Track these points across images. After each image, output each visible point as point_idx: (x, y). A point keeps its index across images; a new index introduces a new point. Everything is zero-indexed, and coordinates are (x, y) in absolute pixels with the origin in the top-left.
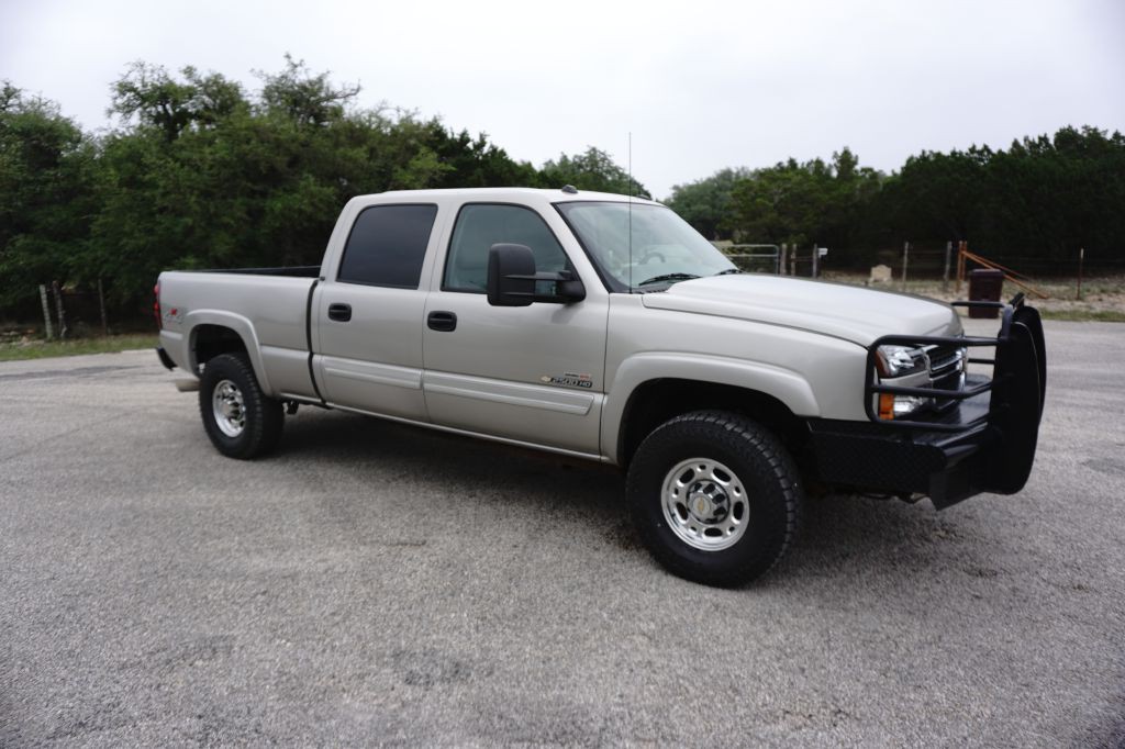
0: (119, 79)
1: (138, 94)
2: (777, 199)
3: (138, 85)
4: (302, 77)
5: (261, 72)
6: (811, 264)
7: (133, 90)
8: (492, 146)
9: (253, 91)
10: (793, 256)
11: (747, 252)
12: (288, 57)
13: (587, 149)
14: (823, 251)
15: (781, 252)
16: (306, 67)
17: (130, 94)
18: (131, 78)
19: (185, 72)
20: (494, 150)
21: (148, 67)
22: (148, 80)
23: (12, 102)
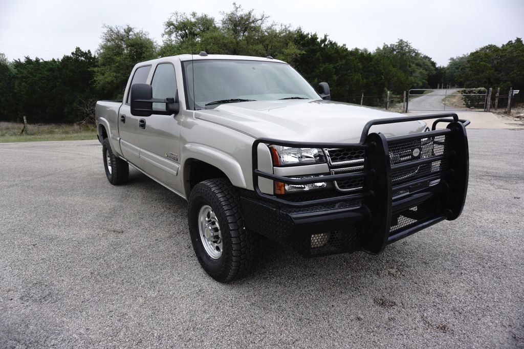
0: (167, 20)
1: (175, 27)
2: (495, 62)
3: (175, 22)
4: (240, 13)
5: (224, 12)
6: (507, 99)
7: (173, 24)
8: (329, 41)
9: (219, 21)
10: (498, 94)
11: (475, 93)
12: (234, 4)
13: (398, 41)
14: (517, 92)
15: (488, 93)
16: (242, 8)
17: (172, 27)
18: (172, 20)
19: (192, 15)
20: (331, 43)
21: (179, 14)
22: (179, 20)
23: (131, 33)
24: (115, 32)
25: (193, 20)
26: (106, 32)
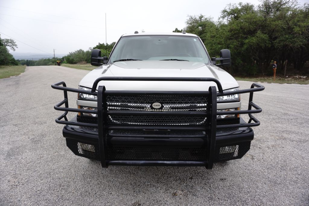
0: (223, 9)
3: (228, 10)
7: (226, 12)
19: (239, 4)
21: (232, 5)
22: (231, 8)
23: (202, 19)
24: (193, 18)
25: (240, 8)
26: (188, 19)
